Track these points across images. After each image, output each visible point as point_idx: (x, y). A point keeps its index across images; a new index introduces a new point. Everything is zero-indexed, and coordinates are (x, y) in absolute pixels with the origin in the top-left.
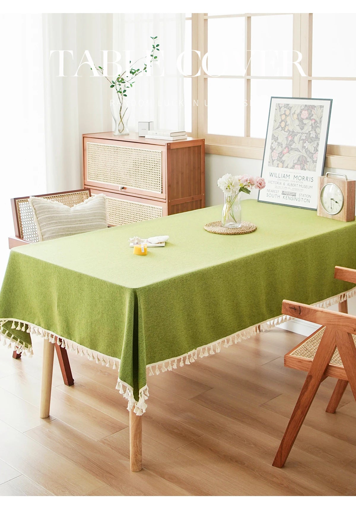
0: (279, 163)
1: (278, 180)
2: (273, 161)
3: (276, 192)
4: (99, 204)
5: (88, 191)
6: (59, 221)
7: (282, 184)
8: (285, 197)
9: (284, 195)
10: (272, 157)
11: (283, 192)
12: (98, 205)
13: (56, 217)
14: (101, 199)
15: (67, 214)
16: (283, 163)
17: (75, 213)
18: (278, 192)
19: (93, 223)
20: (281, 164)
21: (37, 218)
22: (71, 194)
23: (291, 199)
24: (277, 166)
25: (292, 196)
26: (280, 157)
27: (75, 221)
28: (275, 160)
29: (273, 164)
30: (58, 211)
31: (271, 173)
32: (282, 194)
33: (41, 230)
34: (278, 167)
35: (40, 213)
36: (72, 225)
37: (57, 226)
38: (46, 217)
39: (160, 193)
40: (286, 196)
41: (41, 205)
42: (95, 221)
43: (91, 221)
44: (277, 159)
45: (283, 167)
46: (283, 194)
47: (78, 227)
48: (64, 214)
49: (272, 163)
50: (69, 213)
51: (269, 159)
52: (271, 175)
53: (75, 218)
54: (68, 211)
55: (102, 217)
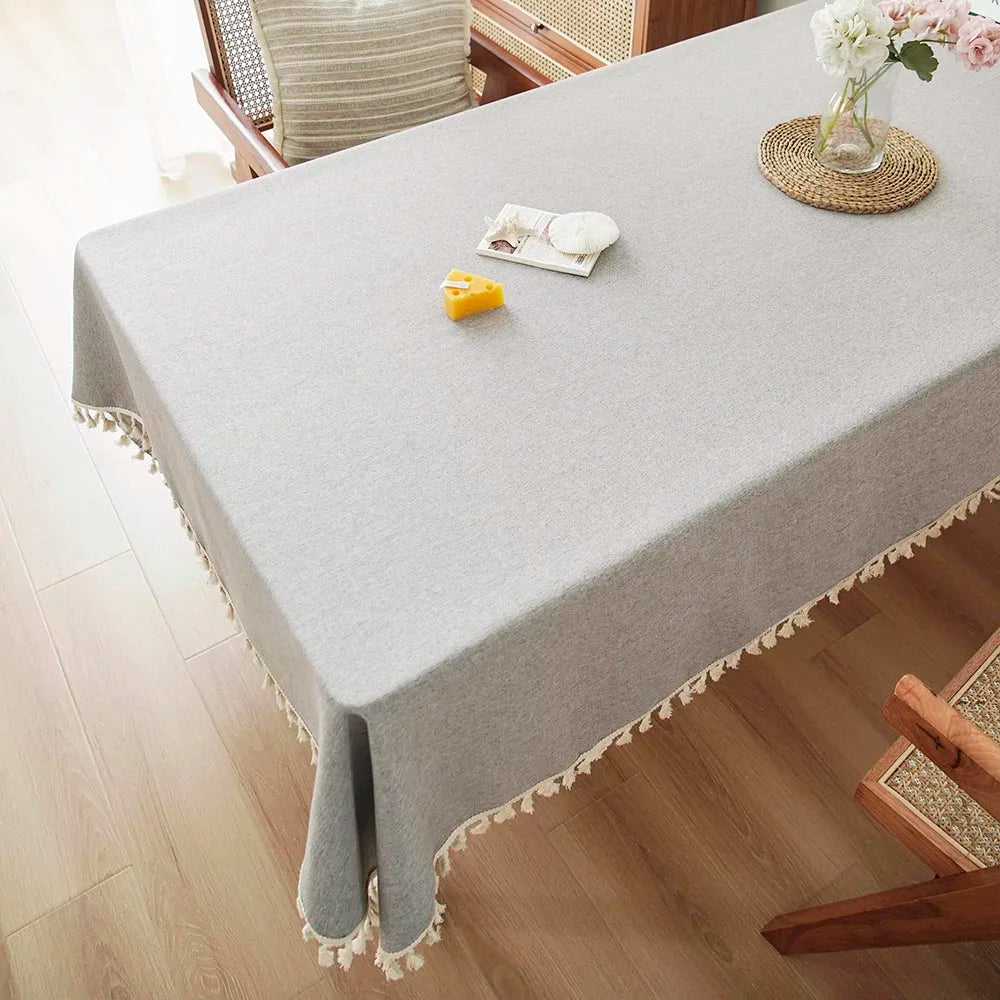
6: (319, 44)
13: (311, 30)
15: (341, 22)
17: (366, 17)
19: (418, 51)
21: (262, 27)
27: (366, 45)
30: (316, 11)
33: (273, 62)
35: (265, 15)
36: (352, 56)
37: (312, 58)
38: (284, 30)
42: (424, 42)
43: (413, 44)
47: (372, 63)
48: (334, 23)
50: (347, 19)
53: (365, 36)
54: (345, 11)
55: (449, 26)
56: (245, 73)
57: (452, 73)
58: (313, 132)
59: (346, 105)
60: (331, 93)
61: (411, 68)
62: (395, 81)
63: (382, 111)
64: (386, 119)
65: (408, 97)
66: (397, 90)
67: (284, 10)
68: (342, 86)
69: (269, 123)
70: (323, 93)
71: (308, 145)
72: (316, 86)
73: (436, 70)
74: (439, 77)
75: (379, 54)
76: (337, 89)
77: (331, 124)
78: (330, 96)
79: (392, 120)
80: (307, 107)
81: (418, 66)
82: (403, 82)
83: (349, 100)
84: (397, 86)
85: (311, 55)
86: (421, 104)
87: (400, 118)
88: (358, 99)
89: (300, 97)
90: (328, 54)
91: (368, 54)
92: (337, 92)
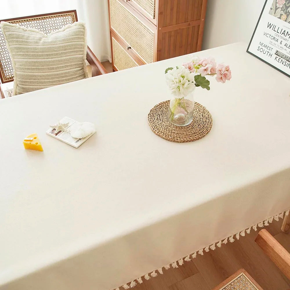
0: (283, 14)
1: (276, 35)
2: (276, 9)
3: (269, 48)
4: (74, 34)
5: (74, 13)
7: (279, 41)
8: (278, 59)
9: (277, 56)
10: (276, 3)
11: (277, 51)
12: (73, 36)
13: (24, 48)
14: (79, 27)
15: (35, 47)
16: (288, 16)
17: (43, 45)
18: (271, 49)
20: (284, 16)
21: (9, 46)
22: (54, 16)
23: (284, 63)
24: (279, 16)
25: (285, 61)
26: (286, 6)
27: (42, 55)
28: (279, 8)
29: (275, 13)
31: (269, 24)
32: (275, 54)
34: (280, 18)
38: (15, 48)
39: (152, 17)
40: (279, 57)
41: (10, 33)
44: (281, 8)
45: (286, 21)
46: (277, 54)
48: (32, 47)
49: (274, 10)
51: (273, 5)
52: (269, 26)
53: (43, 52)
54: (37, 42)
55: (76, 50)
56: (6, 61)
57: (76, 67)
58: (25, 84)
59: (35, 76)
60: (30, 71)
61: (59, 64)
62: (53, 68)
63: (48, 79)
64: (49, 82)
65: (58, 74)
66: (54, 72)
67: (15, 41)
68: (34, 69)
69: (13, 79)
70: (27, 71)
71: (23, 88)
72: (26, 68)
73: (69, 65)
74: (70, 68)
75: (47, 59)
76: (32, 70)
77: (31, 82)
78: (30, 72)
79: (52, 82)
80: (23, 75)
81: (61, 64)
82: (56, 69)
83: (37, 74)
84: (53, 71)
85: (24, 57)
86: (63, 77)
87: (54, 81)
88: (40, 74)
89: (20, 71)
90: (29, 58)
91: (43, 59)
92: (32, 71)
